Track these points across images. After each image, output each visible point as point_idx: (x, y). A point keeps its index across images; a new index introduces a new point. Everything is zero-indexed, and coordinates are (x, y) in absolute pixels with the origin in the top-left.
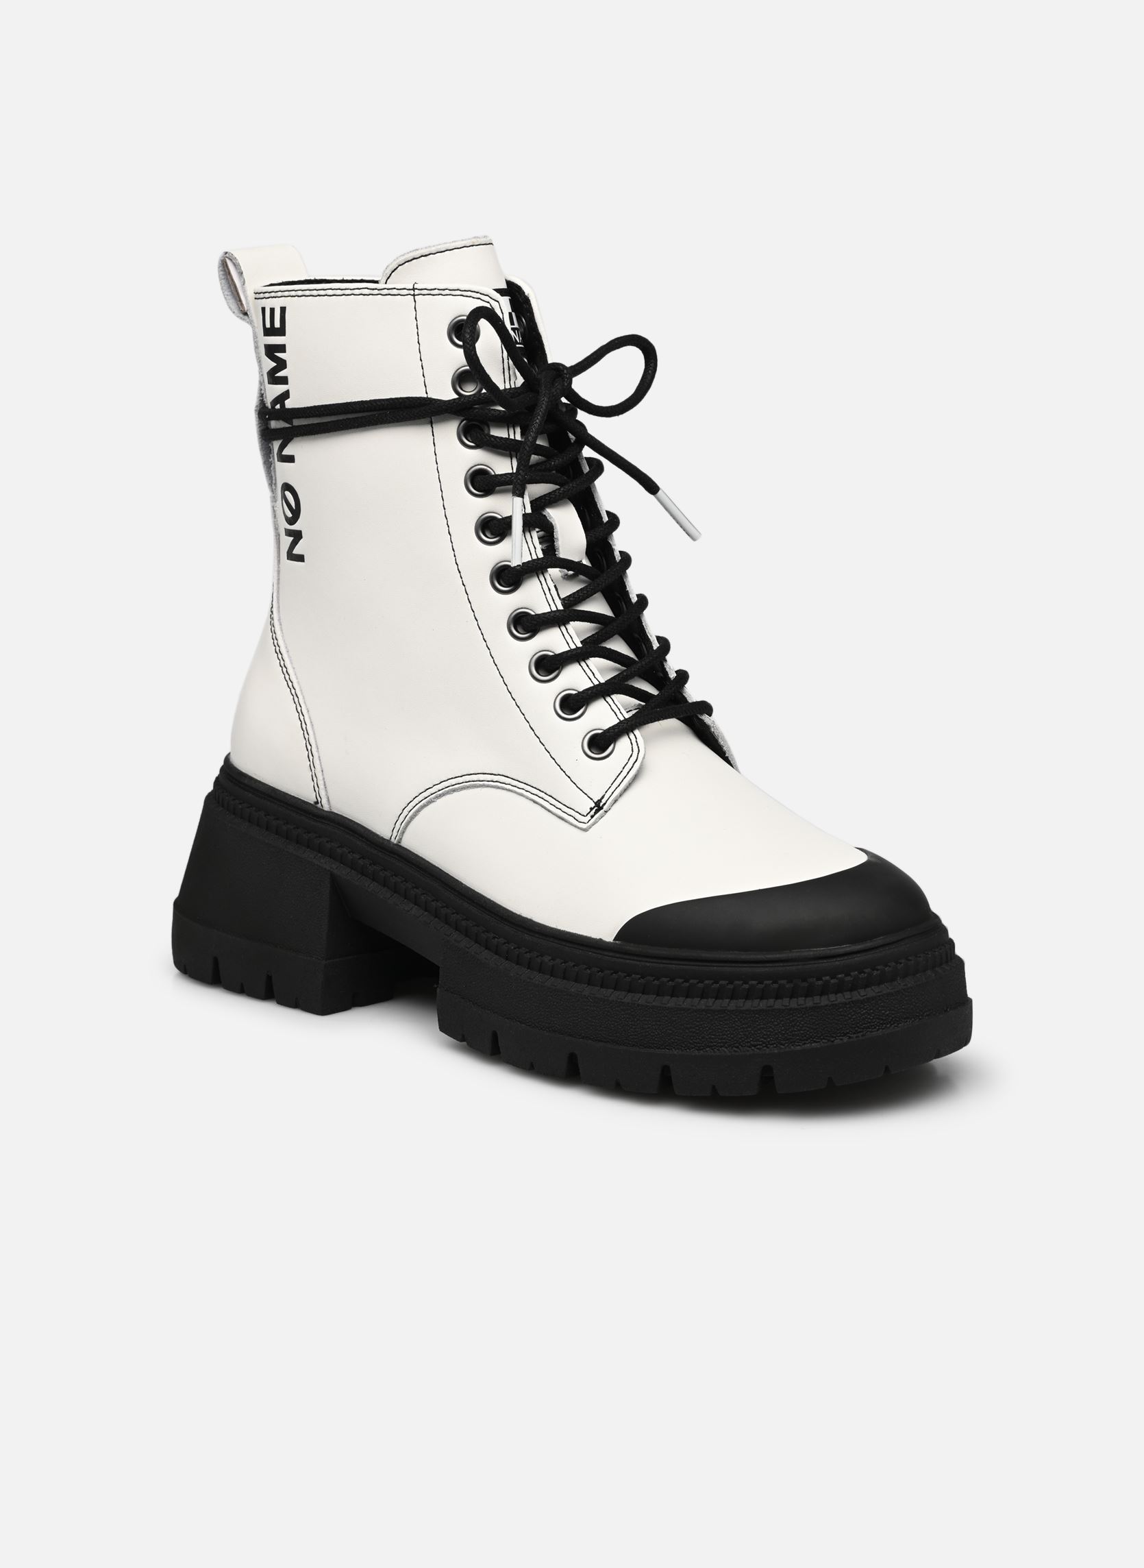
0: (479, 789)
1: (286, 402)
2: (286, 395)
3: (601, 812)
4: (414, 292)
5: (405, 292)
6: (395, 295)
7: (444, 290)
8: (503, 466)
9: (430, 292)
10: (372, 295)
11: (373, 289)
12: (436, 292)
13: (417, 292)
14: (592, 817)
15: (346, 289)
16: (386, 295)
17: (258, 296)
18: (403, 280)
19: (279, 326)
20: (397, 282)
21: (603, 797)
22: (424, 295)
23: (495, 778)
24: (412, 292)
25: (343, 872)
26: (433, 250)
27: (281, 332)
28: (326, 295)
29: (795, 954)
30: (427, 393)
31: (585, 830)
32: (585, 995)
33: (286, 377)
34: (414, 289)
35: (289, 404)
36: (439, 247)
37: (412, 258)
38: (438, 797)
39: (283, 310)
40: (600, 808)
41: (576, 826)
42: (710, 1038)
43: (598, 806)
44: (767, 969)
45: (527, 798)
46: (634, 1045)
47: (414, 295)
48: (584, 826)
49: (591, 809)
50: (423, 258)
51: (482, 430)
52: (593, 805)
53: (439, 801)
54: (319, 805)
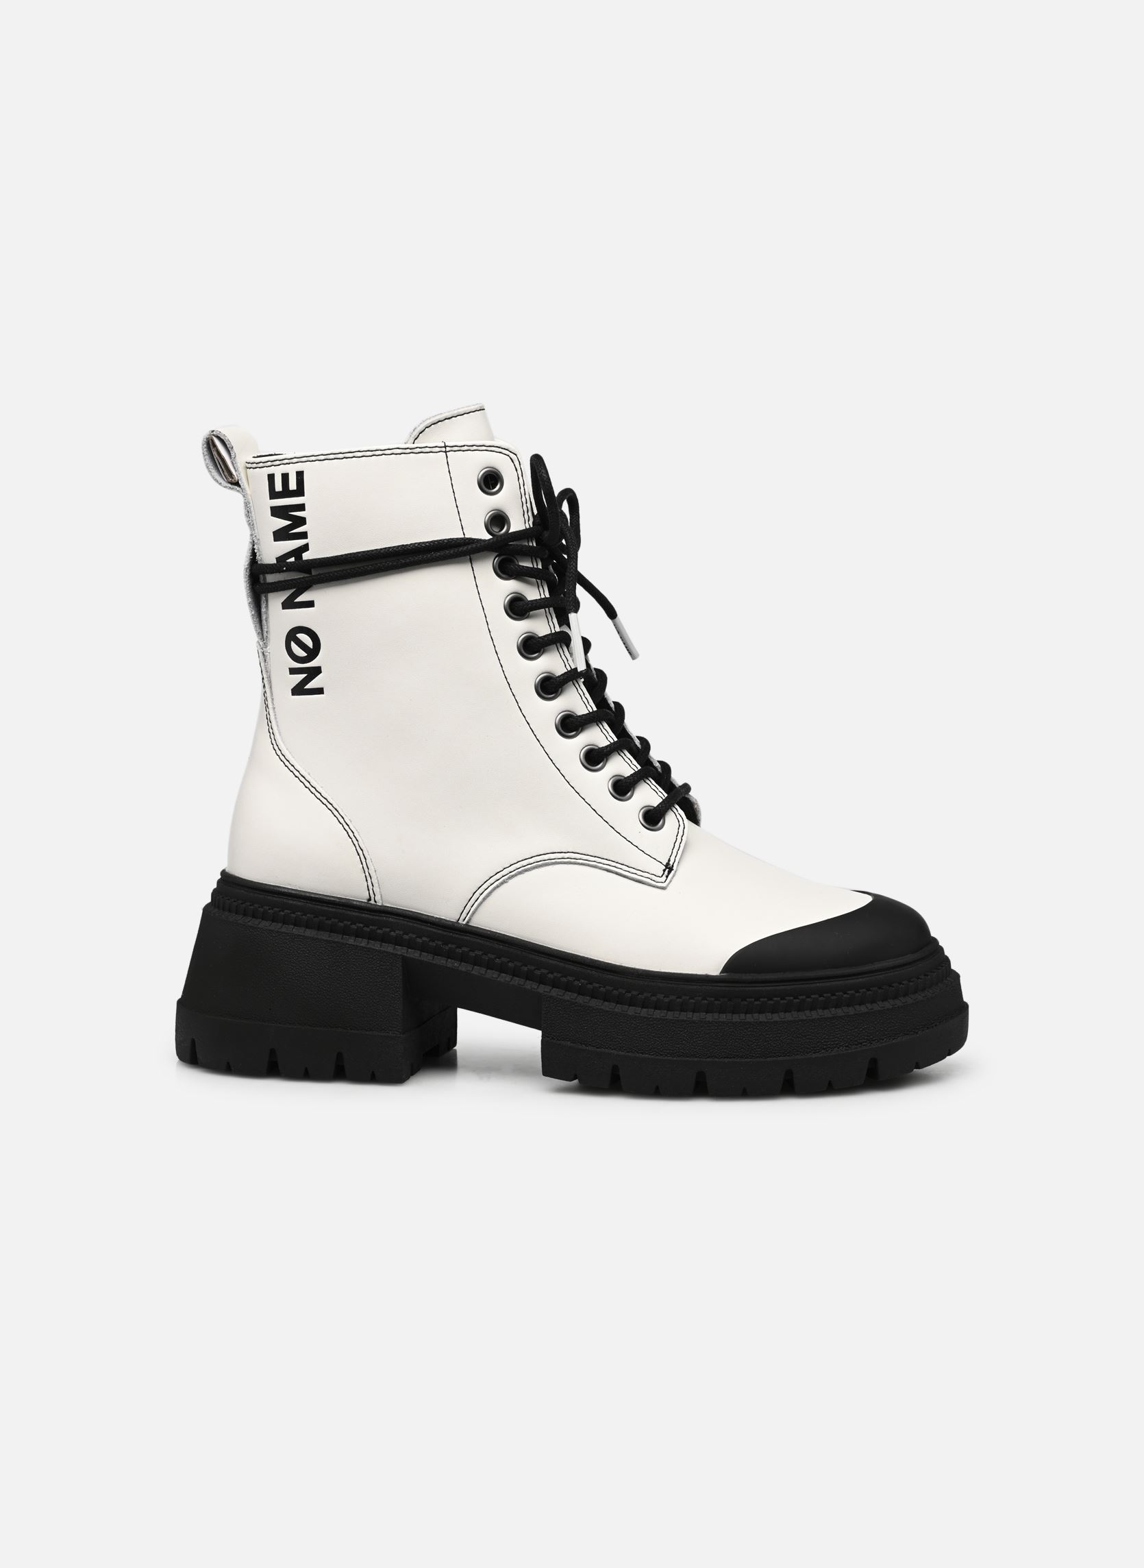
0: (550, 867)
1: (303, 554)
2: (305, 548)
3: (673, 872)
4: (446, 449)
5: (438, 449)
6: (427, 453)
7: (472, 446)
8: (533, 593)
9: (460, 448)
10: (405, 453)
11: (406, 449)
12: (466, 448)
13: (448, 449)
14: (667, 877)
15: (376, 450)
16: (419, 453)
17: (250, 465)
18: (433, 439)
19: (295, 488)
20: (426, 441)
21: (669, 860)
22: (455, 451)
23: (567, 855)
24: (444, 449)
25: (414, 954)
26: (455, 413)
27: (300, 492)
28: (354, 457)
29: (877, 966)
30: (464, 535)
31: (663, 888)
32: (709, 1021)
33: (306, 533)
34: (445, 447)
35: (306, 556)
36: (459, 411)
37: (437, 421)
38: (509, 878)
39: (300, 475)
40: (671, 869)
41: (654, 886)
42: (825, 1042)
43: (669, 868)
44: (864, 980)
45: (601, 868)
46: (758, 1057)
47: (446, 452)
48: (664, 885)
49: (664, 871)
50: (446, 420)
51: (513, 562)
52: (664, 868)
53: (511, 881)
54: (372, 902)
